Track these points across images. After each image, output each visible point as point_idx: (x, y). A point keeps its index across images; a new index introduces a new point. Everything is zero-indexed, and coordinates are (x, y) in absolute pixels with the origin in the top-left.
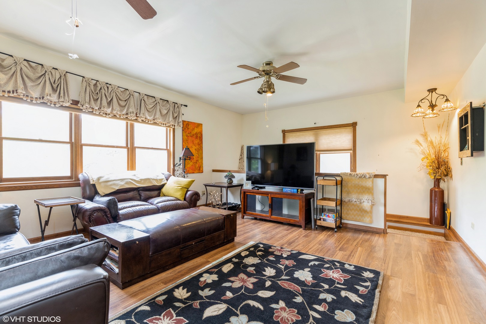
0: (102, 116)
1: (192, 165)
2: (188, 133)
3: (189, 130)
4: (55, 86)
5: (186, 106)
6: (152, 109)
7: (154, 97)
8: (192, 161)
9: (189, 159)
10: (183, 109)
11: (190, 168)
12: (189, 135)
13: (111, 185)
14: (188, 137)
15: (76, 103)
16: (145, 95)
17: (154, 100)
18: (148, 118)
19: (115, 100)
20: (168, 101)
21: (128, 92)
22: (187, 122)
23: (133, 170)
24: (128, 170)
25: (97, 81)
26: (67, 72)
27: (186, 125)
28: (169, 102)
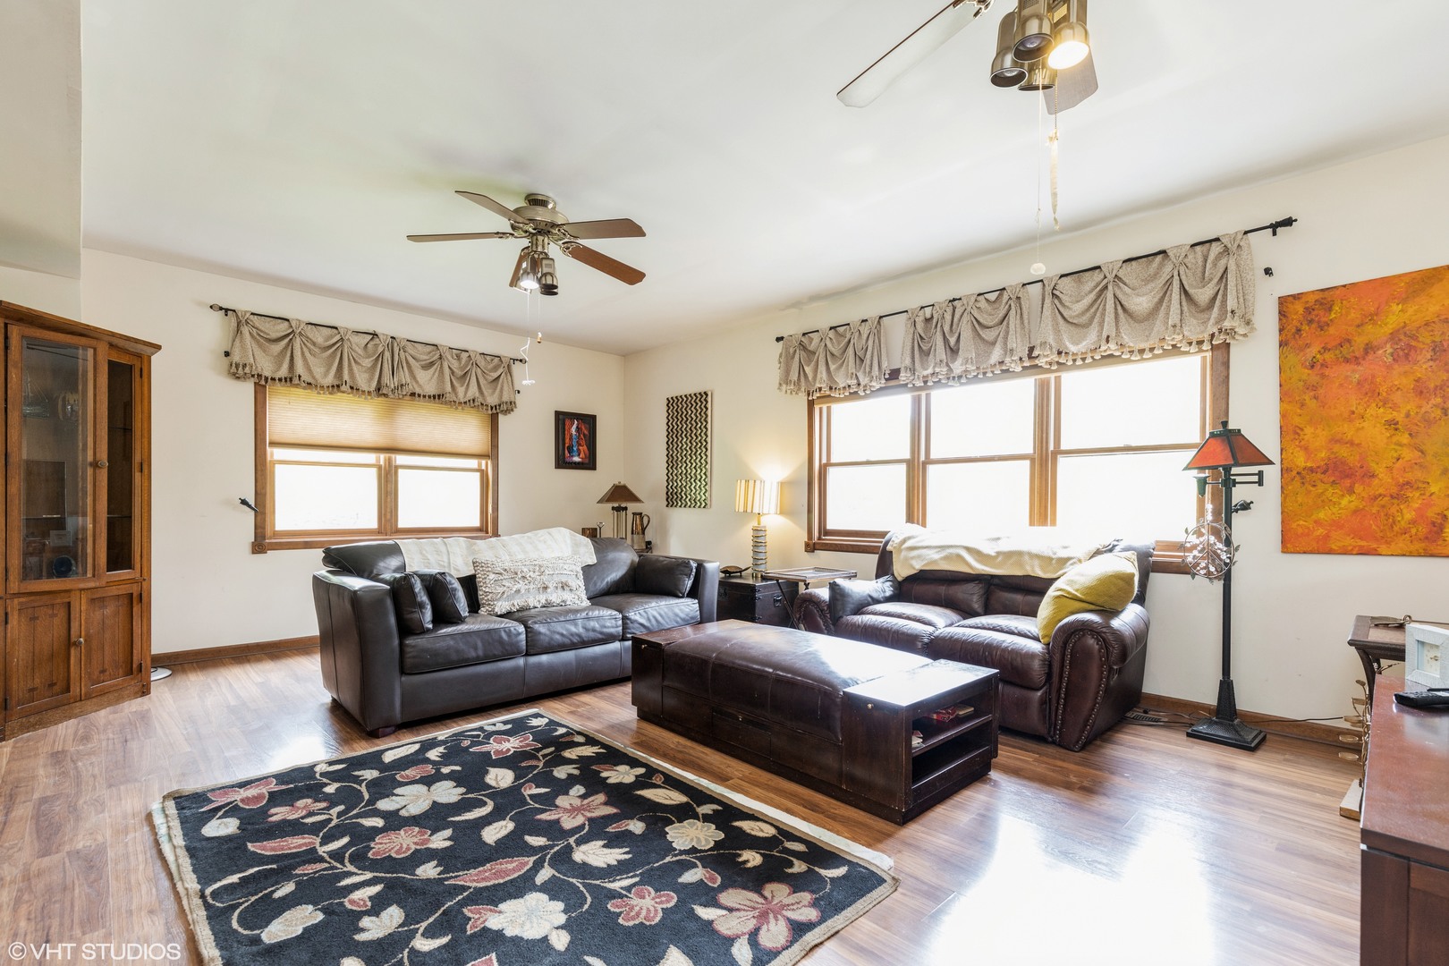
0: (946, 386)
1: (1356, 512)
2: (1325, 349)
3: (1332, 330)
4: (860, 354)
5: (1288, 222)
6: (1088, 315)
7: (1099, 267)
8: (1358, 488)
9: (1256, 478)
10: (1264, 248)
11: (1337, 524)
12: (1328, 356)
13: (912, 558)
14: (1324, 365)
15: (895, 374)
16: (1062, 276)
17: (1097, 276)
18: (1073, 348)
19: (967, 333)
20: (1164, 252)
21: (1005, 297)
22: (1312, 299)
23: (1047, 525)
24: (1032, 523)
25: (933, 305)
26: (881, 317)
27: (1308, 310)
28: (1170, 254)
